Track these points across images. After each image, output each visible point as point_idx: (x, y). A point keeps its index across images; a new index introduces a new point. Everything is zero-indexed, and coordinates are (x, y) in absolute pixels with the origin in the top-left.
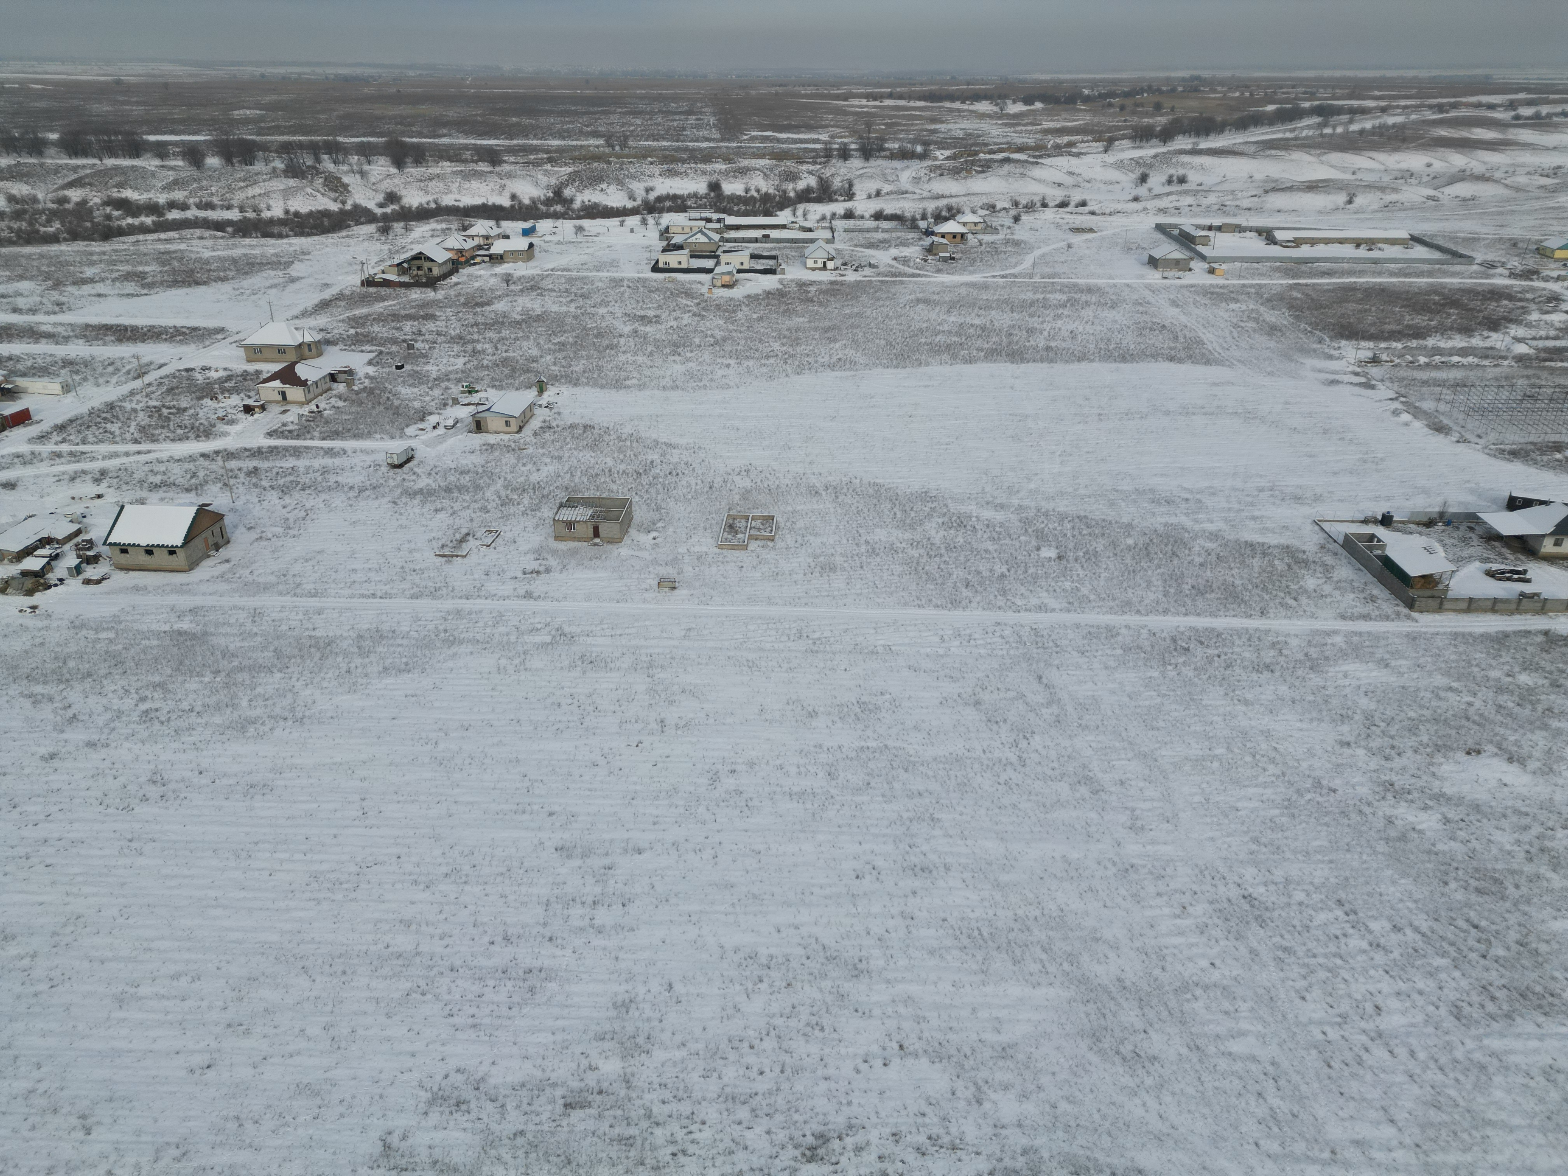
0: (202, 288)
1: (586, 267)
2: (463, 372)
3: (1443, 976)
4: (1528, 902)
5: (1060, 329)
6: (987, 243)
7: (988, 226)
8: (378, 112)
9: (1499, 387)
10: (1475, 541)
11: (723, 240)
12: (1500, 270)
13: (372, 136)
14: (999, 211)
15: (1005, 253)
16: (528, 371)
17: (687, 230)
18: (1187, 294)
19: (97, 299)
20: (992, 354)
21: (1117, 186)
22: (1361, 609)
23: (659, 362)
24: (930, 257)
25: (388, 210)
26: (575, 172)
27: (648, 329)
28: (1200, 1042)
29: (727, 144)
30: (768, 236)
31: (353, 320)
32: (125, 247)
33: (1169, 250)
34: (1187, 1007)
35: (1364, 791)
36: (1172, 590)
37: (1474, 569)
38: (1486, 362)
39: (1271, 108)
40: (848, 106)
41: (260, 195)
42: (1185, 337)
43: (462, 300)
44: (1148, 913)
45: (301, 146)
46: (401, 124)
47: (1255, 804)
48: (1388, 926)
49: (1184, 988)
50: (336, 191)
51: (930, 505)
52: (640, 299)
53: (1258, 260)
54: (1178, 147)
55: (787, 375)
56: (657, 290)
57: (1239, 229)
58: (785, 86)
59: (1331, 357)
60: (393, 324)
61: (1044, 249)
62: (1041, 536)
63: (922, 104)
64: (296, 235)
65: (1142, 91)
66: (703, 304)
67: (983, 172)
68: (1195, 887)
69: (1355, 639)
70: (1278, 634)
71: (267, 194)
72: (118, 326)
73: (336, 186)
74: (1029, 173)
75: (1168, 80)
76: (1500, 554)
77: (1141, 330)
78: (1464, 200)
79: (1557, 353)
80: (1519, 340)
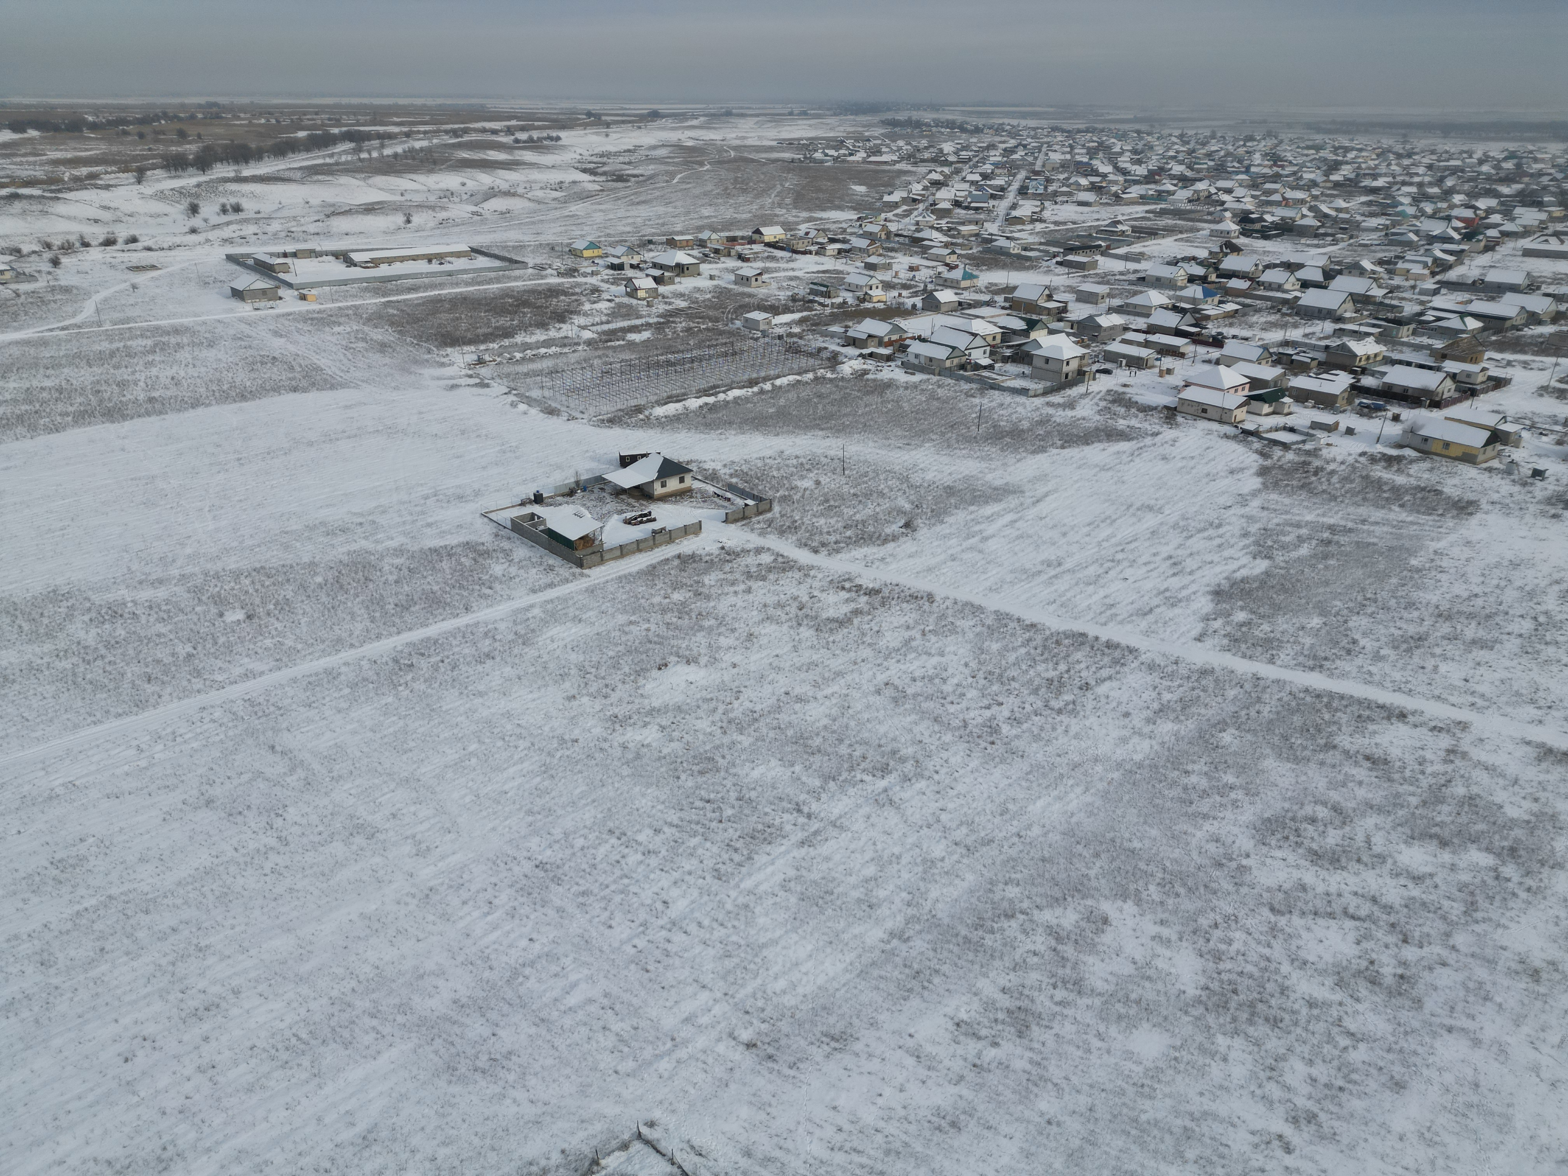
3: (700, 851)
4: (734, 765)
5: (157, 377)
6: (26, 293)
9: (583, 368)
10: (609, 499)
12: (549, 271)
14: (28, 255)
15: (55, 302)
18: (287, 323)
20: (83, 417)
21: (167, 218)
22: (545, 580)
28: (544, 1014)
33: (247, 280)
34: (522, 990)
35: (598, 731)
36: (377, 614)
37: (615, 521)
38: (566, 350)
39: (302, 134)
42: (301, 366)
44: (461, 924)
47: (519, 780)
48: (650, 832)
49: (515, 974)
51: (65, 604)
53: (345, 283)
54: (220, 175)
57: (313, 254)
59: (443, 365)
61: (105, 293)
62: (218, 600)
65: (157, 118)
68: (494, 880)
69: (549, 607)
70: (486, 624)
74: (50, 210)
75: (183, 106)
76: (629, 504)
77: (252, 365)
78: (502, 213)
79: (612, 334)
80: (584, 328)
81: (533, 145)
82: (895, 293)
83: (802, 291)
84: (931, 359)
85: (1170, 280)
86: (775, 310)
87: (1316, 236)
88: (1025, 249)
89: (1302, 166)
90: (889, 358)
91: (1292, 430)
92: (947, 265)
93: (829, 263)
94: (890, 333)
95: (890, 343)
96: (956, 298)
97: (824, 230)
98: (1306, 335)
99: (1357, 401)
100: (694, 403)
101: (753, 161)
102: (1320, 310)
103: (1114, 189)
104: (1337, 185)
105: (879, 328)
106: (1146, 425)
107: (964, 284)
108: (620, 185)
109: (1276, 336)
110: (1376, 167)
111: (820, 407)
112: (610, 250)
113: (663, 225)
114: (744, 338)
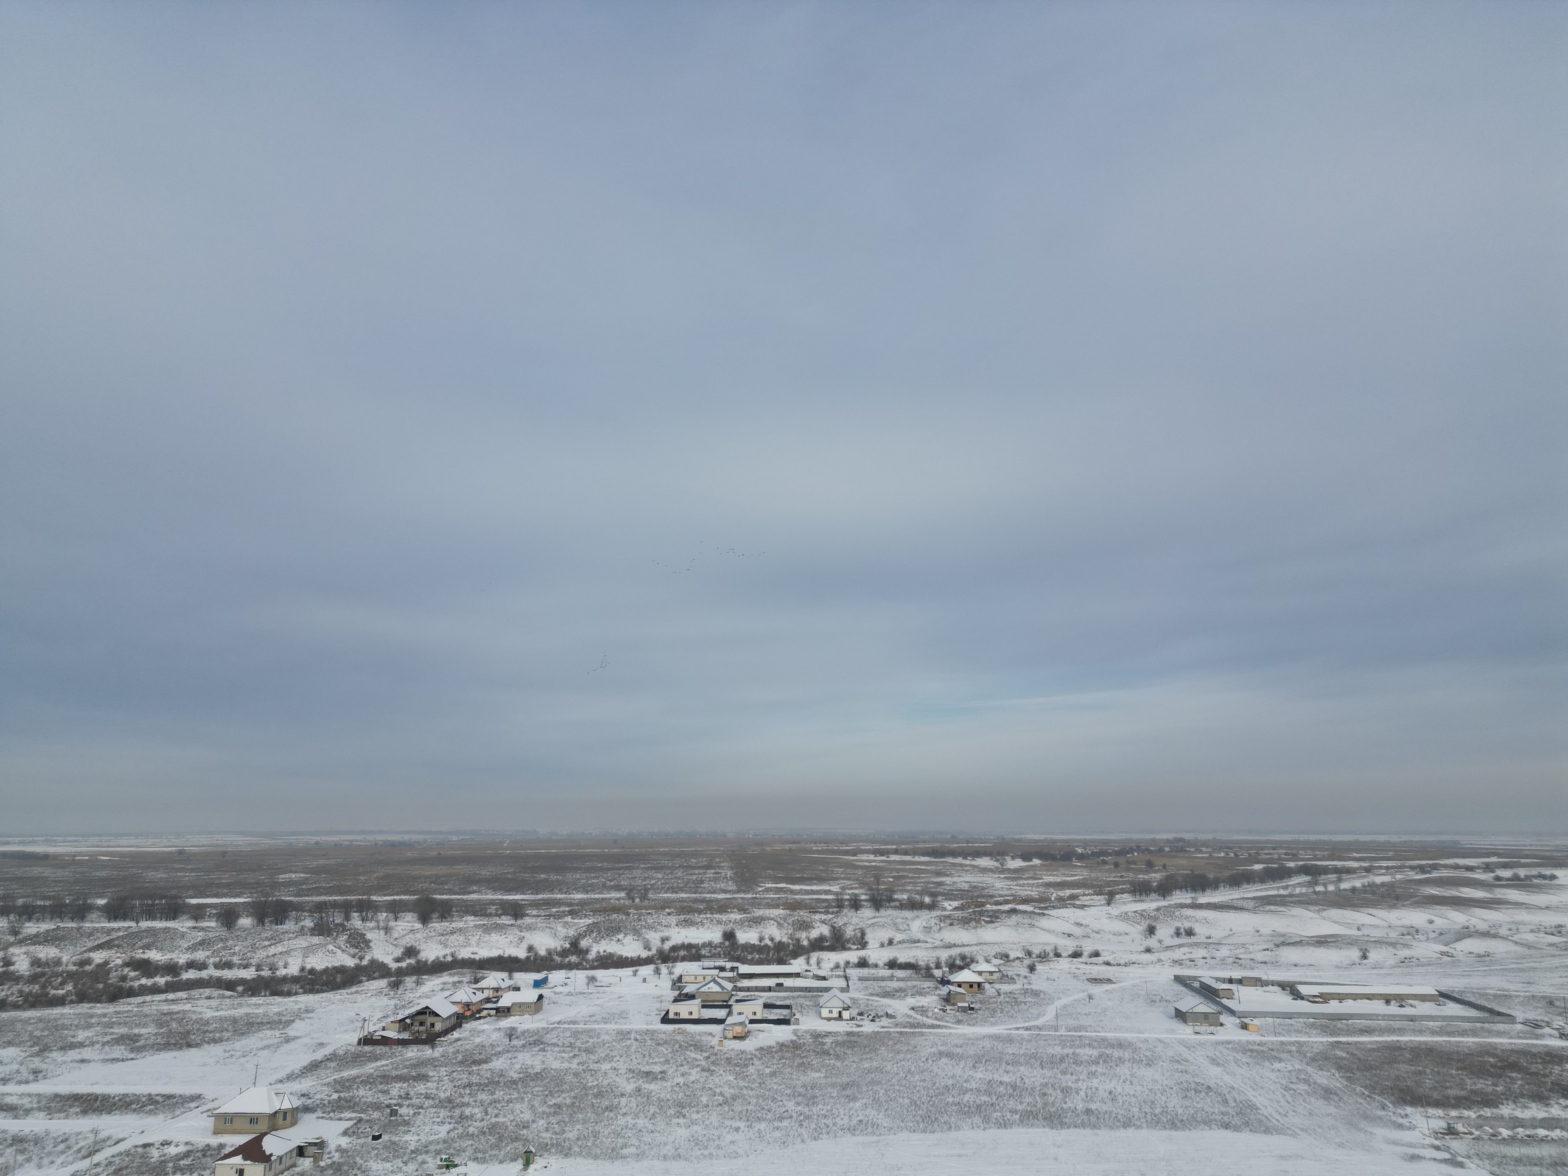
0: (193, 1051)
1: (594, 1019)
2: (444, 1142)
5: (1097, 1089)
6: (1005, 993)
7: (1003, 975)
8: (416, 873)
11: (736, 989)
12: (1547, 1030)
13: (406, 894)
14: (1013, 961)
15: (1025, 1003)
16: (517, 1139)
17: (700, 979)
18: (1225, 1051)
19: (78, 1065)
20: (1028, 1117)
21: (1126, 937)
23: (661, 1124)
24: (948, 1008)
25: (404, 964)
26: (594, 923)
27: (653, 1087)
29: (742, 896)
30: (781, 985)
31: (340, 1082)
32: (129, 1008)
33: (1192, 1003)
39: (1258, 867)
40: (856, 860)
41: (281, 953)
42: (1235, 1101)
43: (460, 1057)
45: (335, 905)
46: (435, 883)
50: (357, 948)
52: (647, 1053)
53: (1289, 1016)
54: (1178, 901)
55: (802, 1141)
56: (666, 1042)
57: (1260, 982)
58: (798, 843)
59: (1400, 1127)
60: (380, 1087)
61: (1065, 1001)
63: (926, 859)
64: (305, 992)
65: (1131, 851)
66: (713, 1058)
67: (992, 922)
71: (288, 953)
72: (89, 1095)
73: (359, 942)
74: (1036, 924)
75: (1154, 841)
77: (1186, 1092)
78: (1480, 956)
81: (1519, 883)
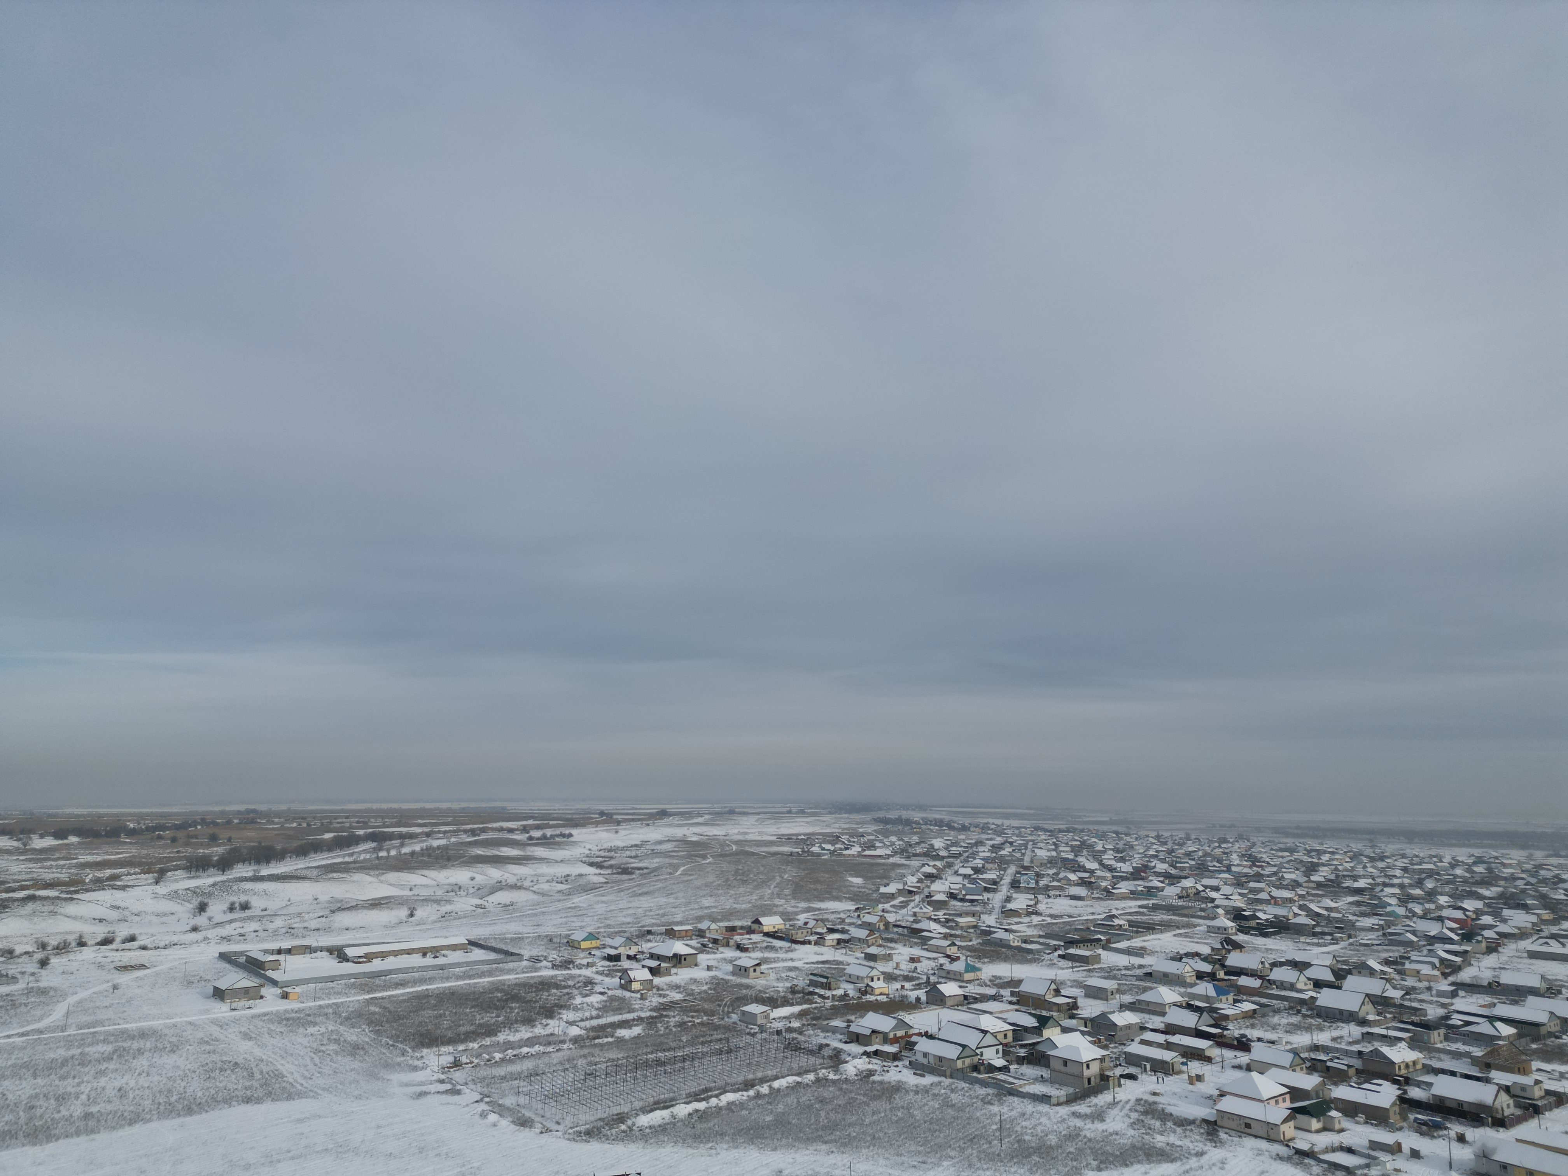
5: (103, 1089)
9: (565, 1070)
12: (544, 963)
14: (19, 957)
18: (260, 1024)
21: (172, 917)
33: (236, 979)
38: (550, 1049)
39: (328, 836)
42: (262, 1073)
53: (332, 979)
54: (238, 875)
57: (309, 950)
59: (415, 1069)
61: (81, 995)
65: (195, 824)
74: (61, 910)
75: (223, 813)
77: (208, 1072)
78: (505, 906)
79: (601, 1030)
80: (571, 1023)
81: (545, 842)
82: (898, 985)
83: (802, 982)
84: (941, 1059)
85: (1178, 976)
86: (773, 1002)
87: (1315, 935)
88: (1025, 942)
89: (1281, 866)
90: (895, 1057)
91: (1350, 1150)
92: (948, 956)
93: (828, 954)
94: (895, 1028)
95: (896, 1040)
96: (960, 992)
97: (823, 921)
98: (1334, 1039)
99: (1412, 1117)
100: (682, 1110)
101: (753, 854)
102: (1341, 1012)
103: (1104, 884)
104: (1319, 885)
105: (883, 1023)
106: (1186, 1143)
107: (968, 976)
108: (625, 877)
109: (1302, 1039)
110: (1353, 868)
111: (823, 1114)
112: (609, 941)
113: (664, 915)
114: (740, 1033)
